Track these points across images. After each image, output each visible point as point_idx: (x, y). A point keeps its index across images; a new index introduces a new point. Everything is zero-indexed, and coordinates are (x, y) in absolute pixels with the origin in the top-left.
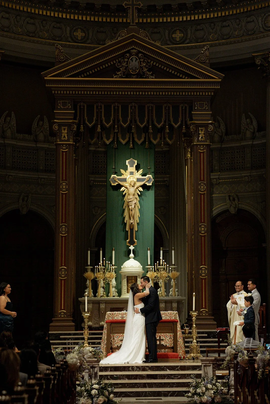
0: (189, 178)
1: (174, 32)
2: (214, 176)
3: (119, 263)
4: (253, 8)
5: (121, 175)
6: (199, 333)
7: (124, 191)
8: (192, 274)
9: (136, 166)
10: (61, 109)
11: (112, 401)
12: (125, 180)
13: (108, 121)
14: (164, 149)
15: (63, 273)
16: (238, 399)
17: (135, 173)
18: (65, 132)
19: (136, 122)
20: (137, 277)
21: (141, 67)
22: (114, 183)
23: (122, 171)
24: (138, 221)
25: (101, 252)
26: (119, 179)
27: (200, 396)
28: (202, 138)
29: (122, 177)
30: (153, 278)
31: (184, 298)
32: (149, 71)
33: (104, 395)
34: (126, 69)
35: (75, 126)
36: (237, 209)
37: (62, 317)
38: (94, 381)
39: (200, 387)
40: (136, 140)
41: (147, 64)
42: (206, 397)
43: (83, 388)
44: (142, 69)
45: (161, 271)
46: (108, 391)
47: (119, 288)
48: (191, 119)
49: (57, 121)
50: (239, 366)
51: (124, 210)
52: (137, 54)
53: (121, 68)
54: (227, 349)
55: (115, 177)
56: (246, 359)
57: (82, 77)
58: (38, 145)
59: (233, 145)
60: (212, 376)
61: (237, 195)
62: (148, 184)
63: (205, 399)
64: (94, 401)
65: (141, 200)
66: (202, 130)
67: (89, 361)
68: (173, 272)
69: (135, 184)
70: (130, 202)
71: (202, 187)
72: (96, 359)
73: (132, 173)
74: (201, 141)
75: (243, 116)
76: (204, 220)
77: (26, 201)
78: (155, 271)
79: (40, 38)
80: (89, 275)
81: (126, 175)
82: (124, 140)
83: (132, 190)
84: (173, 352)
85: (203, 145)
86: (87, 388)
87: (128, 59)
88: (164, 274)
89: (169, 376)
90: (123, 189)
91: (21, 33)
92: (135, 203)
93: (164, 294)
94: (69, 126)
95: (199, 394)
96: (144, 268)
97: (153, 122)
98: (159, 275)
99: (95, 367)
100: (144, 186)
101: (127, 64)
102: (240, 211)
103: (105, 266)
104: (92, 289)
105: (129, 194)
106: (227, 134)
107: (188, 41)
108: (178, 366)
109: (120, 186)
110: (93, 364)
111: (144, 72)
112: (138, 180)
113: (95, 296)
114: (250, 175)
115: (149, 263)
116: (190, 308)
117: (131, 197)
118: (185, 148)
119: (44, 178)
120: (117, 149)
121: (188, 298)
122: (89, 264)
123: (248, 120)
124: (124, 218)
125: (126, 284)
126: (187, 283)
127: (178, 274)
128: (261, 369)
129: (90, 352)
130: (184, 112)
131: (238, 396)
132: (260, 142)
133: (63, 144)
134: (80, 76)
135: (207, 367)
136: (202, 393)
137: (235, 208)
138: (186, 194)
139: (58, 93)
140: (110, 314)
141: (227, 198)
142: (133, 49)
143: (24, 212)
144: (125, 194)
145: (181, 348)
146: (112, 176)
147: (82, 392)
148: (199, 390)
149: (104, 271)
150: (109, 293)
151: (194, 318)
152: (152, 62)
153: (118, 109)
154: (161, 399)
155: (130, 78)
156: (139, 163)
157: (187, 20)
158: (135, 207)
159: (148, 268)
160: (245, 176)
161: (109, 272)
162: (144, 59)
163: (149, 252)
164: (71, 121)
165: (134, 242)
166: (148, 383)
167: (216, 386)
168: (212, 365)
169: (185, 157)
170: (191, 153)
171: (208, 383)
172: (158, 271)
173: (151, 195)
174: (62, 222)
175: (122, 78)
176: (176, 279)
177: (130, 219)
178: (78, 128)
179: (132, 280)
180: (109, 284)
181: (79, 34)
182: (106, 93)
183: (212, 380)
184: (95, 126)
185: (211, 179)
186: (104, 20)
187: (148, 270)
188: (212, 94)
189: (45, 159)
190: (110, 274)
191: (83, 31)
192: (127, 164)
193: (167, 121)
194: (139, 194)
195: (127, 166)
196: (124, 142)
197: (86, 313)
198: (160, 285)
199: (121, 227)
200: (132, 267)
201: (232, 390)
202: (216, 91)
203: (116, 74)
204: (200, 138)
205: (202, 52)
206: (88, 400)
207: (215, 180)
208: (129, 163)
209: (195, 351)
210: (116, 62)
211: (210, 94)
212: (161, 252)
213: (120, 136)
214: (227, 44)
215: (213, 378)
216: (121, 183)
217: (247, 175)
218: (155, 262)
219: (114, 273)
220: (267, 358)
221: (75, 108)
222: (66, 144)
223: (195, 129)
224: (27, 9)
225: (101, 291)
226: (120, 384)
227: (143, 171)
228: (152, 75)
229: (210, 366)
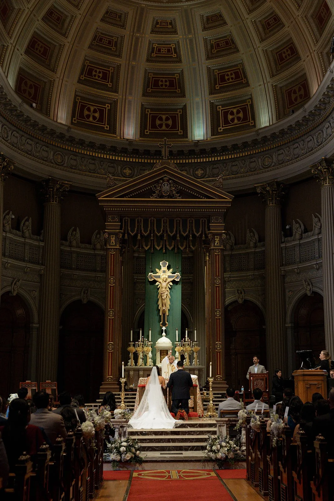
0: (208, 276)
1: (197, 170)
2: (226, 275)
3: (155, 340)
4: (254, 152)
5: (156, 273)
6: (214, 394)
7: (158, 285)
8: (210, 349)
9: (167, 266)
10: (110, 222)
11: (138, 457)
12: (159, 277)
13: (146, 231)
14: (189, 255)
15: (111, 347)
16: (250, 458)
17: (166, 272)
18: (113, 239)
19: (167, 232)
20: (168, 350)
21: (171, 190)
22: (151, 279)
23: (157, 270)
24: (169, 308)
25: (141, 331)
26: (155, 276)
27: (216, 453)
28: (217, 244)
29: (157, 274)
30: (180, 351)
31: (203, 367)
32: (177, 193)
33: (131, 452)
34: (159, 192)
35: (121, 235)
36: (243, 300)
37: (110, 381)
38: (123, 439)
39: (215, 445)
40: (168, 246)
41: (176, 188)
42: (220, 454)
43: (113, 445)
44: (172, 192)
45: (186, 346)
46: (135, 448)
47: (154, 359)
48: (209, 230)
49: (107, 231)
50: (251, 431)
51: (158, 300)
52: (168, 181)
53: (156, 191)
54: (240, 413)
55: (151, 274)
56: (258, 424)
57: (126, 198)
58: (95, 252)
59: (241, 252)
60: (225, 435)
61: (243, 290)
62: (176, 280)
63: (220, 455)
64: (122, 457)
65: (171, 292)
66: (217, 238)
67: (119, 421)
68: (195, 347)
69: (166, 279)
70: (163, 293)
71: (217, 281)
72: (125, 420)
73: (164, 272)
74: (217, 246)
75: (248, 231)
76: (219, 307)
77: (87, 294)
78: (181, 346)
79: (99, 174)
80: (132, 349)
81: (160, 273)
82: (158, 247)
83: (164, 284)
84: (194, 411)
85: (218, 249)
86: (116, 446)
87: (162, 184)
88: (188, 348)
89: (189, 433)
90: (157, 283)
91: (85, 170)
92: (167, 294)
93: (188, 364)
94: (116, 234)
95: (214, 452)
96: (173, 344)
97: (180, 232)
98: (184, 349)
99: (124, 427)
100: (173, 282)
101: (161, 188)
102: (246, 301)
103: (144, 342)
104: (134, 360)
105: (162, 288)
106: (236, 244)
107: (207, 176)
108: (197, 424)
109: (155, 281)
110: (123, 424)
111: (173, 194)
112: (169, 277)
113: (136, 365)
114: (253, 275)
115: (177, 340)
116: (208, 375)
117: (164, 289)
118: (204, 253)
119: (100, 277)
120: (153, 253)
121: (207, 367)
122: (132, 340)
123: (251, 234)
124: (158, 306)
125: (159, 356)
126: (206, 355)
127: (199, 348)
128: (275, 437)
129: (120, 414)
130: (204, 224)
131: (250, 455)
132: (260, 250)
133: (111, 248)
134: (125, 197)
135: (222, 427)
136: (217, 450)
137: (242, 299)
138: (205, 287)
139: (108, 210)
140: (143, 380)
141: (236, 292)
142: (165, 177)
143: (85, 302)
144: (159, 287)
145: (200, 408)
146: (150, 273)
147: (112, 448)
148: (214, 448)
149: (143, 346)
150: (146, 363)
151: (211, 383)
152: (179, 187)
153: (154, 222)
154: (182, 454)
155: (163, 198)
156: (170, 264)
157: (206, 161)
158: (166, 297)
159: (176, 344)
160: (249, 275)
161: (147, 346)
162: (174, 185)
163: (177, 331)
164: (118, 231)
165: (166, 324)
166: (172, 439)
167: (229, 444)
168: (226, 425)
169: (205, 259)
170: (209, 256)
171: (222, 441)
172: (184, 346)
173: (178, 289)
174: (110, 308)
175: (157, 198)
176: (198, 352)
177: (163, 306)
178: (123, 236)
179: (164, 352)
180: (146, 356)
181: (127, 171)
182: (144, 210)
183: (226, 439)
184: (136, 235)
185: (224, 277)
186: (146, 161)
187: (177, 345)
188: (225, 211)
189: (101, 262)
190: (147, 348)
191: (130, 169)
192: (161, 265)
193: (191, 231)
194: (170, 287)
195: (161, 266)
196: (158, 248)
197: (123, 379)
198: (185, 357)
199: (156, 312)
200: (164, 343)
201: (243, 447)
202: (228, 208)
203: (152, 196)
204: (216, 244)
205: (218, 179)
206: (117, 456)
207: (227, 278)
208: (162, 264)
209: (211, 410)
210: (152, 186)
211: (223, 210)
212: (187, 331)
213: (155, 243)
214: (236, 178)
215: (227, 437)
216: (156, 279)
217: (251, 274)
218: (182, 339)
219: (150, 347)
220: (281, 426)
221: (121, 221)
222: (114, 248)
223: (212, 237)
224: (90, 153)
225: (140, 361)
226: (148, 439)
227: (173, 270)
228: (179, 196)
229: (224, 426)
